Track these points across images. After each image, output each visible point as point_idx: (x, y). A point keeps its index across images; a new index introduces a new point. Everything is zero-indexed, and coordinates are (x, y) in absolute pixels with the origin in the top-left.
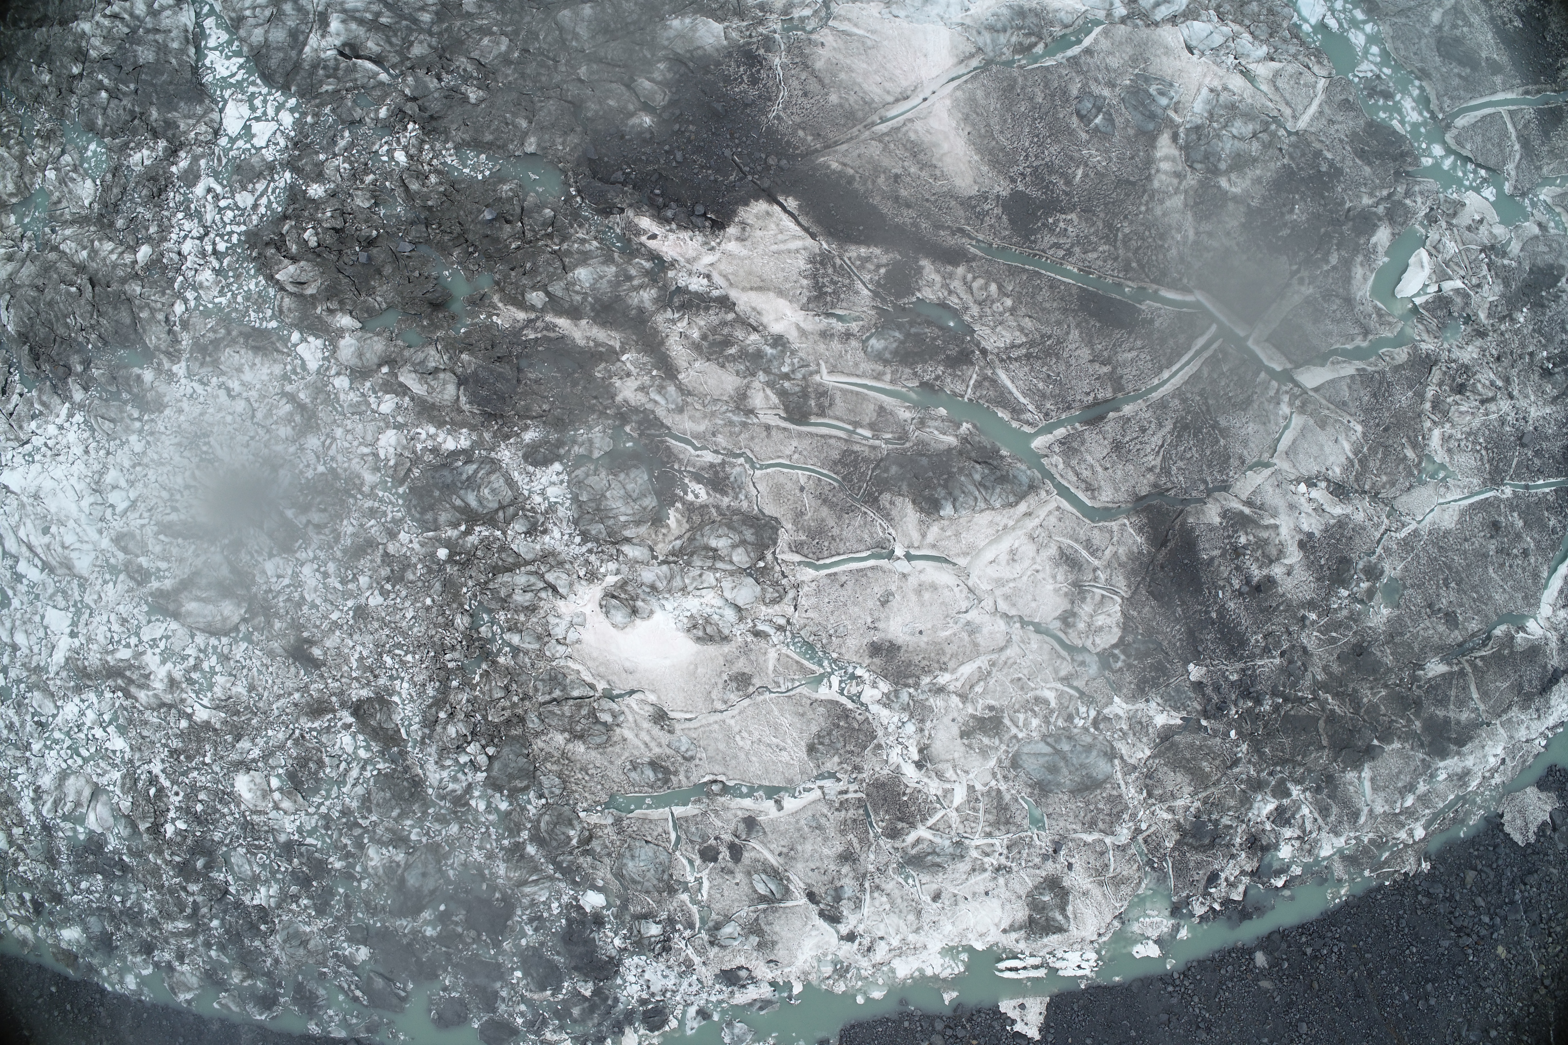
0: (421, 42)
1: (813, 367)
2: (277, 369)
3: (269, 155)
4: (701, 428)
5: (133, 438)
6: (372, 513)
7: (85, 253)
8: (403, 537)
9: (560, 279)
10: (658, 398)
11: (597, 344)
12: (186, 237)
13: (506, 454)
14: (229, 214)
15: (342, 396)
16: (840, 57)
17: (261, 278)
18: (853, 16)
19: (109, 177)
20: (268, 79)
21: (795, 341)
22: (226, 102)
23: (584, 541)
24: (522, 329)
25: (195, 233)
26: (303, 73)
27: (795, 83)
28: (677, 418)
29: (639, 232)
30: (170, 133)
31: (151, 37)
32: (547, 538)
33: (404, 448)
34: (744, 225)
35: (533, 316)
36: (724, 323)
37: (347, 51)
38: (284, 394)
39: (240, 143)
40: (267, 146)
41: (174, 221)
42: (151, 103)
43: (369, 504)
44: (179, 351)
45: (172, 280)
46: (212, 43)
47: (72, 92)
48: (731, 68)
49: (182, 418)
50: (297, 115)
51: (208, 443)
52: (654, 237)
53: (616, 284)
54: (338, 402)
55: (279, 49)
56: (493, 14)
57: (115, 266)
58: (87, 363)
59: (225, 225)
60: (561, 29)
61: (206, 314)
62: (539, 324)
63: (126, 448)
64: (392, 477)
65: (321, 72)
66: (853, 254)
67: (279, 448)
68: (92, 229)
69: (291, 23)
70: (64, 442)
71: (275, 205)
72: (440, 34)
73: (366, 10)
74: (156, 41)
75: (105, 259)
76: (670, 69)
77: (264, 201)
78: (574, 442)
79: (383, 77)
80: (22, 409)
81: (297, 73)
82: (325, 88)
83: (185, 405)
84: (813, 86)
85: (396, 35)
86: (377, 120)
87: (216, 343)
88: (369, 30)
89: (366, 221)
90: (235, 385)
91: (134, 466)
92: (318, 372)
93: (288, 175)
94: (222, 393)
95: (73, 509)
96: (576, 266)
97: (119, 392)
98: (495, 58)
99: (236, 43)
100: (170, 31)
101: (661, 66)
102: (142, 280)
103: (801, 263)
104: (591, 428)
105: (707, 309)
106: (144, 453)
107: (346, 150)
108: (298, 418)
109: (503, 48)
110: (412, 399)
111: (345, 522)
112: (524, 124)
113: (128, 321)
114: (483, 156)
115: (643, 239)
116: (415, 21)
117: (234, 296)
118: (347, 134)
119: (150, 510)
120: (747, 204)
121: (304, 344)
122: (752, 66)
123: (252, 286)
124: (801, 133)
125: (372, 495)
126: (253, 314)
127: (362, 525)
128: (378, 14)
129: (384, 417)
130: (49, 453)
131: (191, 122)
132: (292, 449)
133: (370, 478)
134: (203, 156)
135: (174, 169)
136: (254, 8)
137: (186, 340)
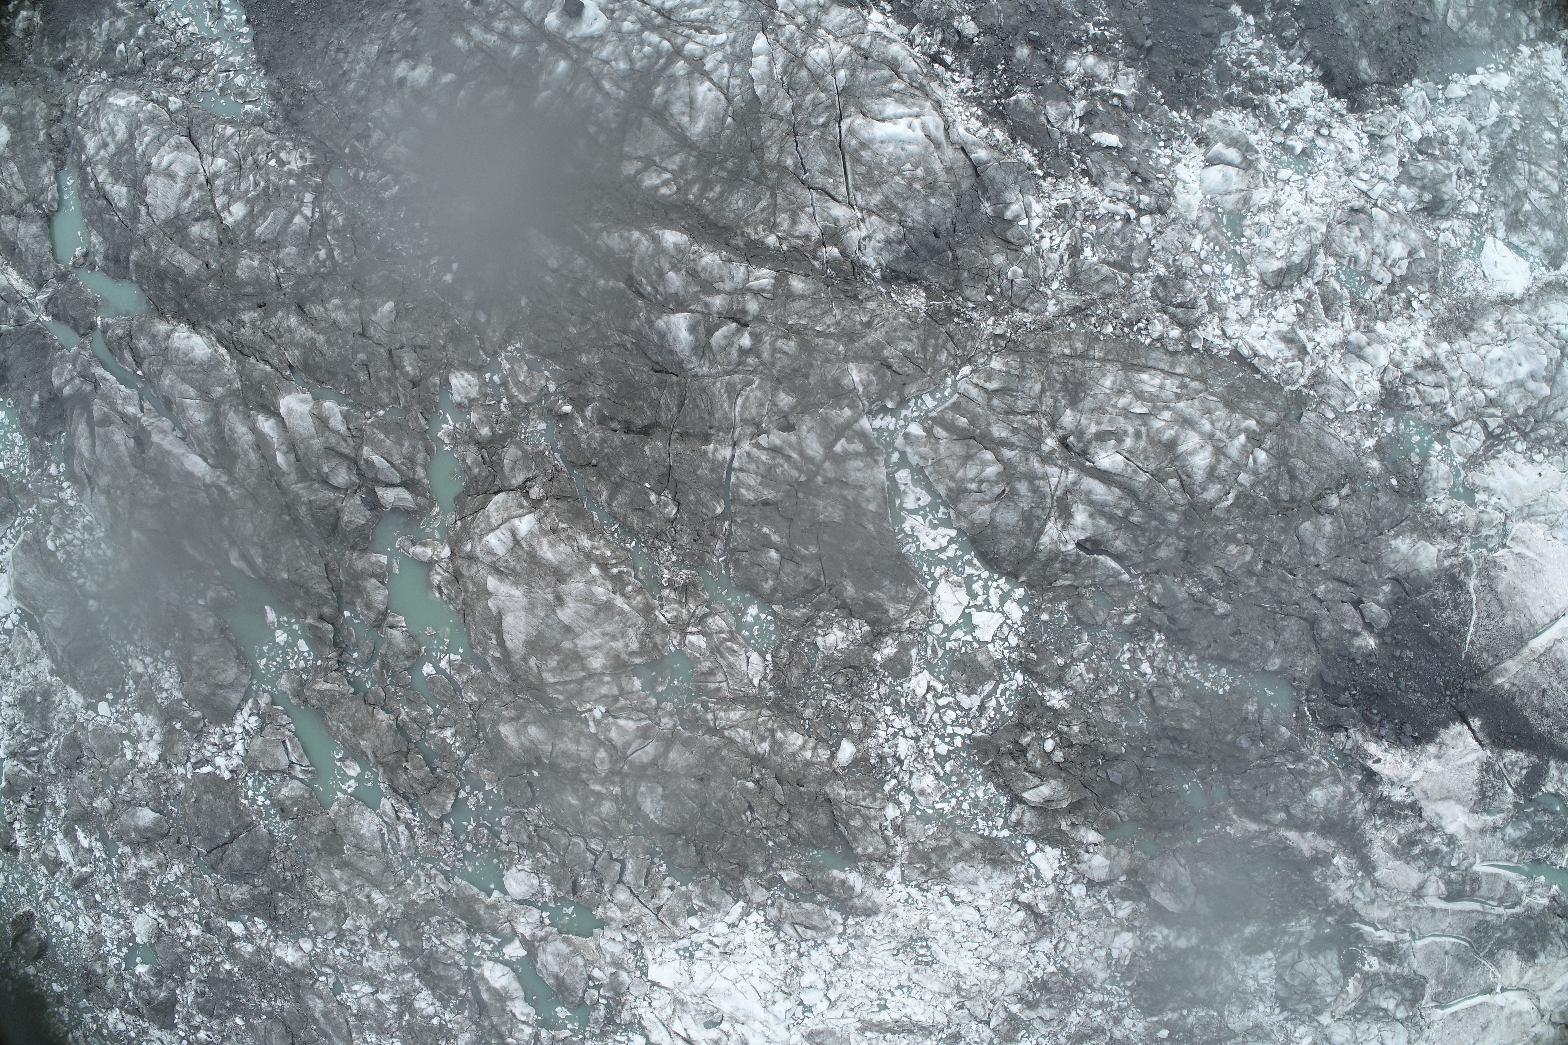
0: (1169, 545)
1: (1471, 860)
2: (1011, 880)
3: (996, 650)
4: (1385, 914)
5: (833, 941)
6: (1101, 1005)
7: (765, 746)
8: (1127, 1022)
9: (1299, 800)
10: (1360, 895)
11: (1317, 852)
12: (895, 735)
13: (1227, 948)
14: (951, 715)
15: (1078, 904)
16: (1517, 581)
17: (990, 785)
18: (1526, 538)
19: (783, 653)
20: (991, 561)
21: (1463, 839)
22: (936, 582)
23: (1281, 1012)
24: (1253, 838)
25: (910, 732)
26: (1036, 564)
27: (1482, 605)
28: (1370, 908)
29: (1366, 755)
30: (871, 615)
31: (835, 490)
32: (1253, 1013)
33: (1139, 949)
34: (1442, 743)
35: (1265, 828)
36: (1418, 831)
37: (1088, 545)
38: (1015, 901)
39: (959, 634)
40: (993, 641)
41: (879, 715)
42: (843, 576)
43: (1097, 998)
44: (894, 857)
45: (883, 782)
46: (910, 503)
47: (713, 535)
48: (1441, 593)
49: (898, 924)
50: (1026, 609)
51: (928, 948)
52: (1378, 761)
53: (1344, 803)
54: (1073, 907)
55: (1009, 534)
56: (1239, 520)
57: (808, 764)
58: (768, 863)
59: (945, 725)
60: (1301, 542)
61: (925, 819)
62: (1272, 836)
63: (822, 949)
64: (1123, 974)
65: (1057, 565)
66: (1507, 760)
67: (1010, 952)
68: (765, 712)
69: (1024, 505)
70: (737, 940)
71: (1005, 709)
72: (1190, 539)
73: (1117, 506)
74: (844, 498)
75: (794, 755)
76: (1392, 591)
77: (992, 703)
78: (1285, 932)
79: (1126, 577)
80: (678, 905)
81: (1030, 563)
82: (1061, 582)
83: (900, 910)
84: (1495, 608)
85: (1143, 535)
86: (1120, 623)
87: (941, 852)
88: (1119, 529)
89: (1111, 734)
90: (961, 893)
91: (834, 969)
92: (1054, 880)
93: (1019, 676)
94: (946, 899)
95: (757, 1009)
96: (1311, 787)
97: (813, 895)
98: (1240, 567)
99: (942, 509)
100: (862, 488)
101: (1387, 588)
102: (842, 779)
103: (1474, 774)
104: (1299, 920)
105: (1406, 817)
106: (846, 955)
107: (1085, 655)
108: (1032, 925)
109: (1248, 558)
110: (1148, 904)
111: (1074, 1014)
112: (1271, 645)
113: (825, 822)
114: (1224, 671)
115: (1370, 763)
116: (1163, 521)
117: (959, 803)
118: (1085, 637)
119: (852, 1010)
120: (1446, 727)
121: (1039, 854)
122: (1455, 590)
123: (980, 794)
124: (1485, 655)
125: (1102, 990)
126: (981, 823)
127: (1088, 1015)
128: (1128, 512)
129: (1120, 923)
130: (716, 951)
131: (902, 607)
132: (1024, 952)
133: (1101, 975)
134: (912, 644)
135: (877, 656)
136: (982, 482)
137: (901, 847)
